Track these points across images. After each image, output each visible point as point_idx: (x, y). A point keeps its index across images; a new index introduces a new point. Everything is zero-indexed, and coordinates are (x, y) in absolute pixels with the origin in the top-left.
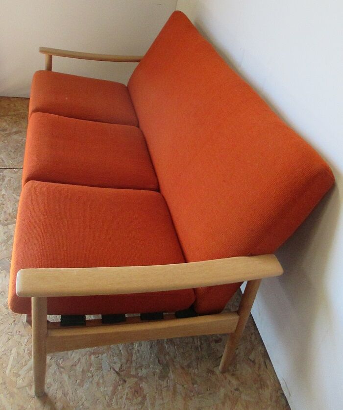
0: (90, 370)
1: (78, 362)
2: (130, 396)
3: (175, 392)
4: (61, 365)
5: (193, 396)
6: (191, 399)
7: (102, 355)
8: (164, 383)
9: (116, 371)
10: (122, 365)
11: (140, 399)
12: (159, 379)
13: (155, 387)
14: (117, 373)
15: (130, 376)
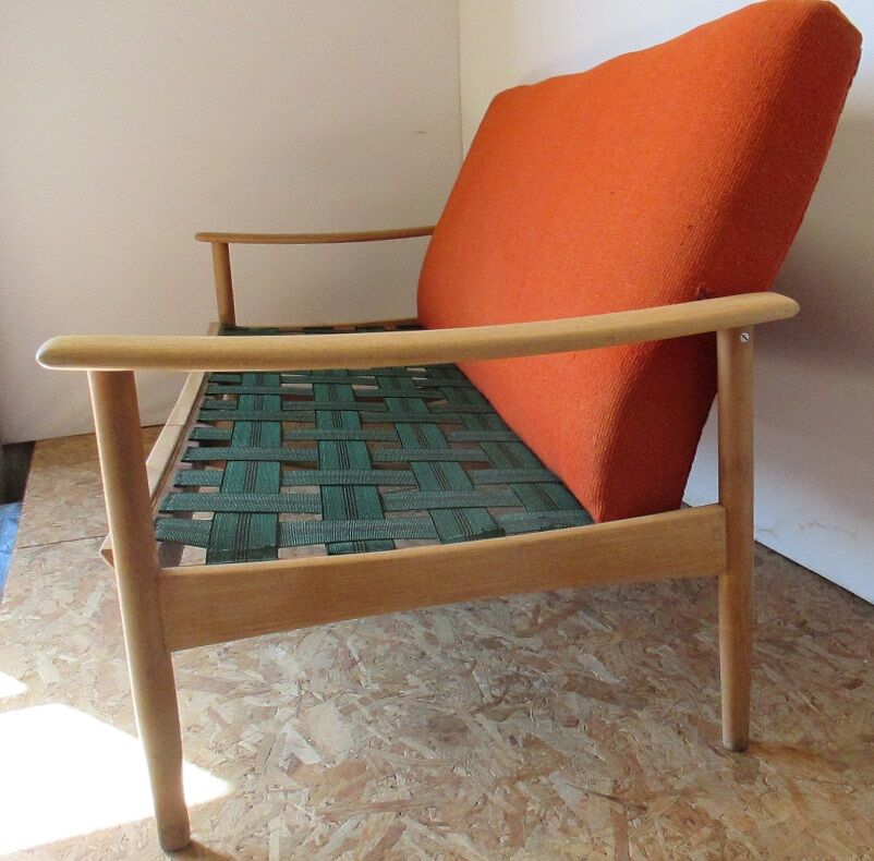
0: (529, 809)
1: (485, 803)
2: (673, 831)
3: (797, 795)
4: (435, 820)
5: (855, 790)
6: (854, 798)
7: (547, 775)
8: (759, 786)
9: (604, 796)
10: (616, 782)
11: (706, 831)
12: (739, 783)
13: (735, 799)
14: (609, 798)
15: (652, 797)
